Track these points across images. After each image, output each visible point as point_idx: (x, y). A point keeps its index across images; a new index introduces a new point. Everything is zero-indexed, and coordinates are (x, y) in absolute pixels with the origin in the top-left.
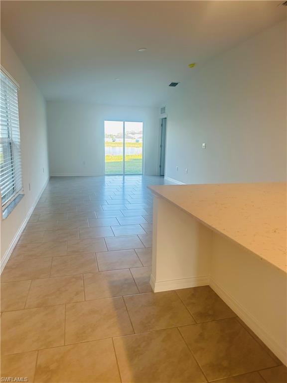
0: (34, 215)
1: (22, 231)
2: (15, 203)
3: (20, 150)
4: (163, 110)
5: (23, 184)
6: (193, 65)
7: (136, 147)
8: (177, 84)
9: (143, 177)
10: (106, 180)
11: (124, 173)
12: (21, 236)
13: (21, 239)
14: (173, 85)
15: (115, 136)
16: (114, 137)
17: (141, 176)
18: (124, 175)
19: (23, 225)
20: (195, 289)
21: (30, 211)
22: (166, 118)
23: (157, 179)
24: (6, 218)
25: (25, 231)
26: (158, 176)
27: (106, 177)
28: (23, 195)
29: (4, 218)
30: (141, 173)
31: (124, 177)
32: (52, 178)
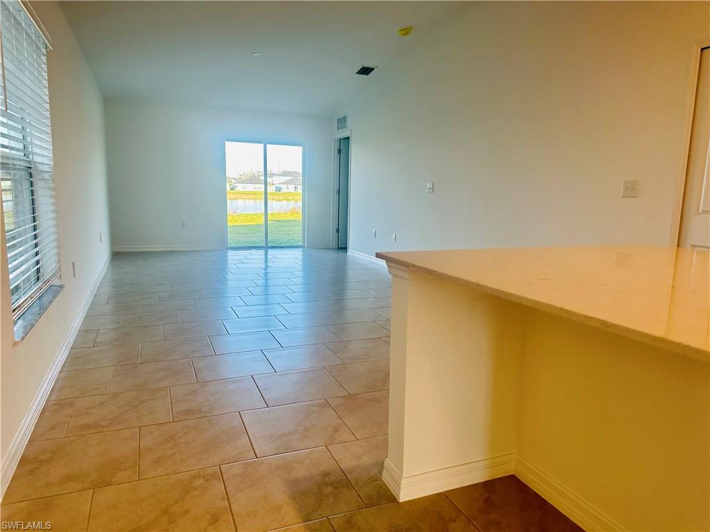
0: (85, 331)
1: (59, 369)
2: (42, 304)
3: (53, 185)
4: (342, 122)
5: (59, 261)
6: (406, 31)
7: (277, 200)
8: (374, 69)
9: (304, 251)
10: (229, 258)
11: (266, 244)
12: (58, 380)
13: (57, 387)
14: (365, 71)
15: (234, 179)
16: (233, 181)
17: (301, 250)
18: (267, 248)
19: (62, 356)
20: (488, 485)
21: (77, 322)
22: (348, 138)
23: (332, 255)
24: (23, 338)
25: (65, 369)
26: (333, 249)
27: (230, 253)
28: (61, 287)
29: (17, 340)
30: (301, 244)
31: (266, 251)
32: (117, 256)
